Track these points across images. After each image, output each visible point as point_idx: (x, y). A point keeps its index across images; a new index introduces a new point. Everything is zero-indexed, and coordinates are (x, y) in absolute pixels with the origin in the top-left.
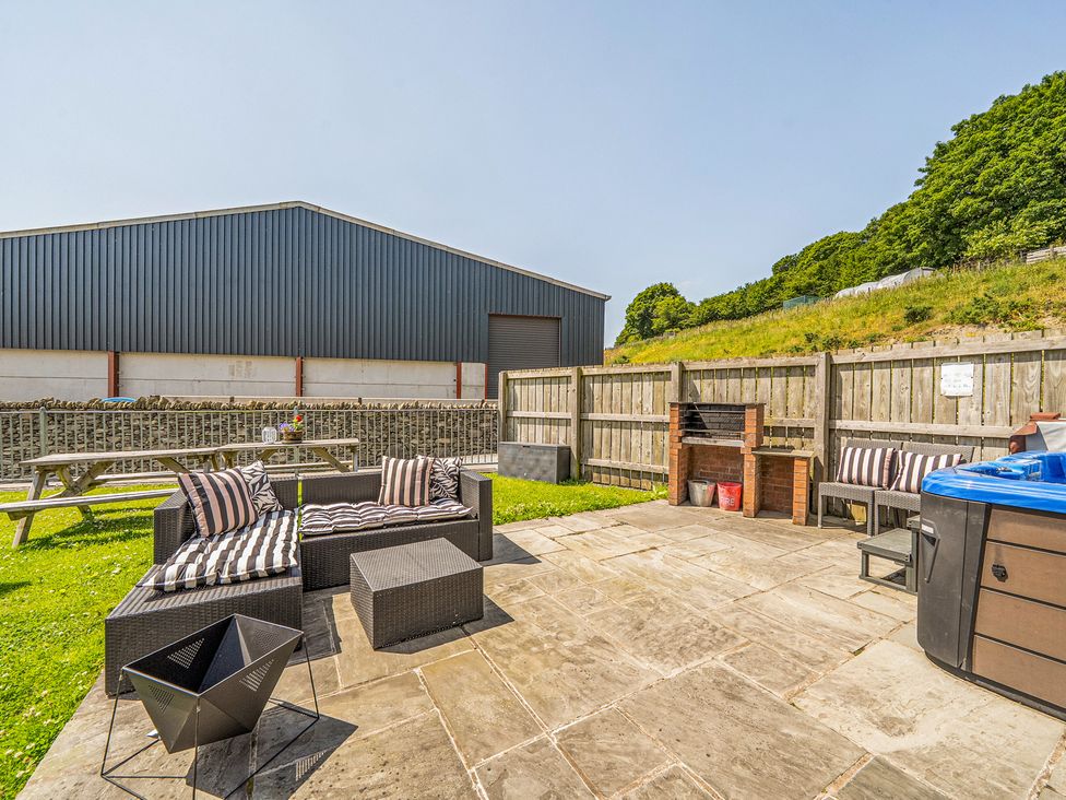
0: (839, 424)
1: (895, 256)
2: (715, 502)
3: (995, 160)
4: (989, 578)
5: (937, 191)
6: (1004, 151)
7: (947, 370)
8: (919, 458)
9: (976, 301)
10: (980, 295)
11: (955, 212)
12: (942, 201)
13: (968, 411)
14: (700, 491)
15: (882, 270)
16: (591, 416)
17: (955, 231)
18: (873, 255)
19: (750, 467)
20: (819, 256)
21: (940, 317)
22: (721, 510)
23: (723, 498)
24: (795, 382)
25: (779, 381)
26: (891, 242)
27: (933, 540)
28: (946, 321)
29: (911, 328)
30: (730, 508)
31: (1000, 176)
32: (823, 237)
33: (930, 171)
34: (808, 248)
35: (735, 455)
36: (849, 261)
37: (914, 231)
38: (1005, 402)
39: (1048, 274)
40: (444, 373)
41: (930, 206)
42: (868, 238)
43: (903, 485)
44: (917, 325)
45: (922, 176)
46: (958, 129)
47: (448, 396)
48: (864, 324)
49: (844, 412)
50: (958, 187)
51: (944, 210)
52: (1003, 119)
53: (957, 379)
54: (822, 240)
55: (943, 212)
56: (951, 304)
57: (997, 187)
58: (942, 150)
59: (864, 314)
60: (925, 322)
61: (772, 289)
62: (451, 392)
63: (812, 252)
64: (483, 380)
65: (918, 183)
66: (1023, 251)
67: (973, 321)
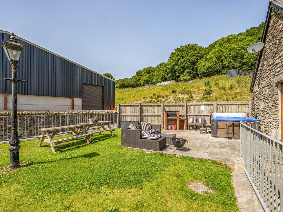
0: (188, 114)
1: (165, 76)
2: (172, 129)
3: (181, 59)
4: (218, 128)
5: (172, 63)
6: (183, 57)
7: (201, 106)
8: (199, 119)
9: (183, 89)
10: (184, 88)
11: (175, 68)
12: (173, 66)
13: (204, 112)
14: (170, 127)
15: (162, 79)
16: (143, 114)
17: (175, 72)
18: (160, 75)
19: (178, 122)
20: (147, 72)
21: (178, 92)
22: (173, 130)
23: (173, 128)
24: (181, 107)
25: (179, 107)
26: (164, 72)
27: (214, 125)
28: (179, 93)
29: (173, 94)
30: (174, 129)
31: (182, 63)
32: (147, 67)
33: (171, 58)
34: (144, 69)
35: (176, 120)
36: (156, 75)
37: (168, 71)
38: (207, 111)
39: (192, 86)
40: (67, 101)
41: (171, 66)
42: (157, 69)
43: (198, 123)
44: (174, 93)
45: (169, 58)
46: (175, 50)
47: (69, 109)
48: (164, 92)
49: (188, 112)
50: (176, 63)
51: (174, 67)
52: (182, 51)
53: (202, 108)
54: (147, 68)
55: (173, 68)
56: (179, 90)
57: (182, 65)
58: (173, 54)
59: (164, 90)
60: (175, 93)
61: (138, 80)
62: (70, 108)
63: (145, 71)
64: (81, 104)
65: (169, 60)
66: (189, 80)
67: (183, 94)
